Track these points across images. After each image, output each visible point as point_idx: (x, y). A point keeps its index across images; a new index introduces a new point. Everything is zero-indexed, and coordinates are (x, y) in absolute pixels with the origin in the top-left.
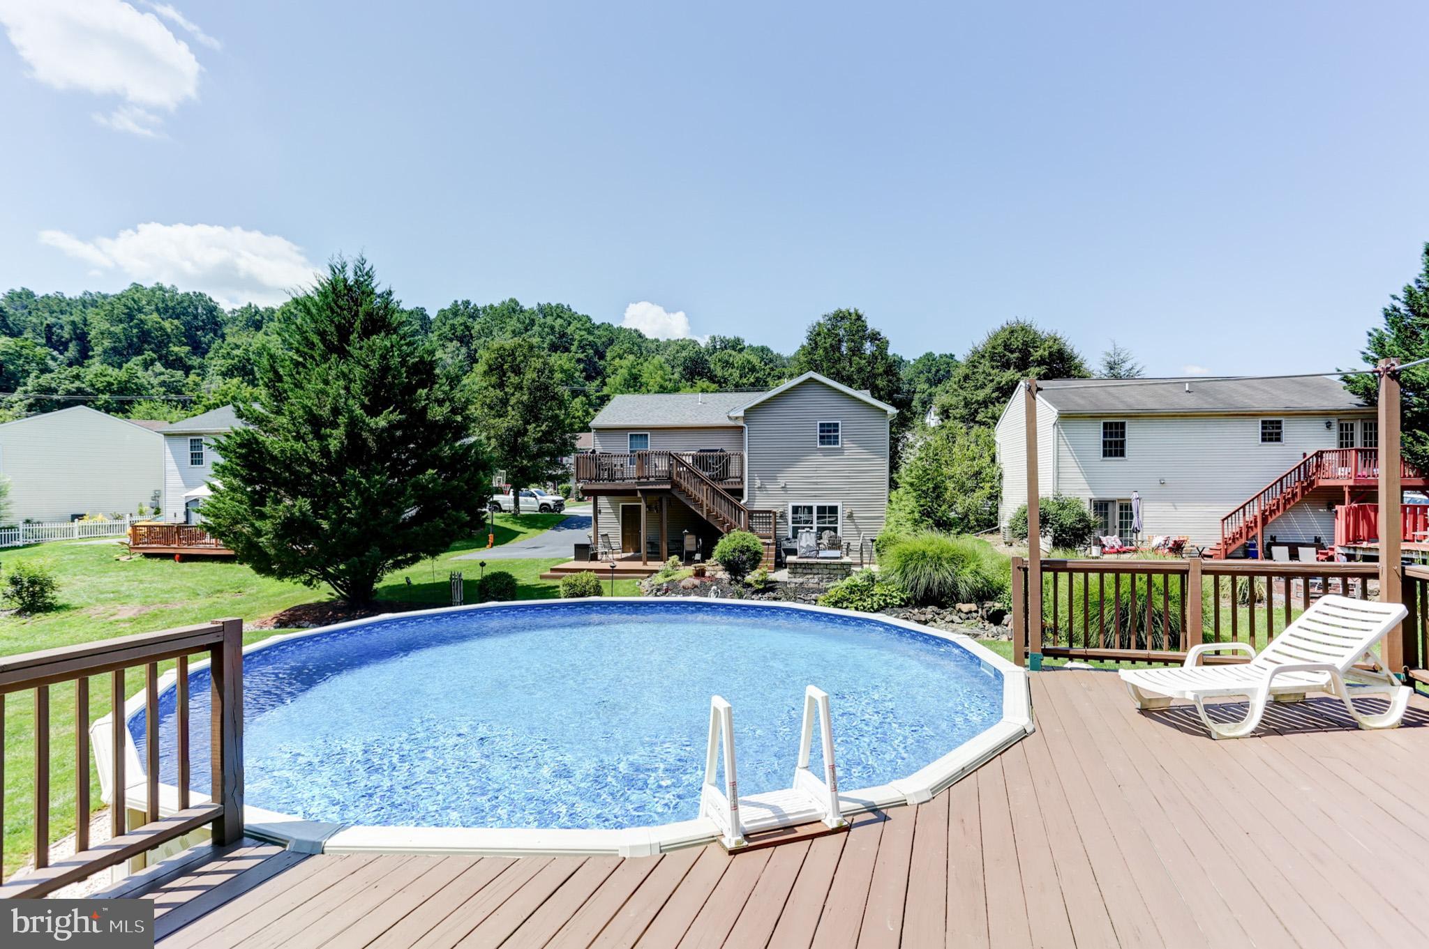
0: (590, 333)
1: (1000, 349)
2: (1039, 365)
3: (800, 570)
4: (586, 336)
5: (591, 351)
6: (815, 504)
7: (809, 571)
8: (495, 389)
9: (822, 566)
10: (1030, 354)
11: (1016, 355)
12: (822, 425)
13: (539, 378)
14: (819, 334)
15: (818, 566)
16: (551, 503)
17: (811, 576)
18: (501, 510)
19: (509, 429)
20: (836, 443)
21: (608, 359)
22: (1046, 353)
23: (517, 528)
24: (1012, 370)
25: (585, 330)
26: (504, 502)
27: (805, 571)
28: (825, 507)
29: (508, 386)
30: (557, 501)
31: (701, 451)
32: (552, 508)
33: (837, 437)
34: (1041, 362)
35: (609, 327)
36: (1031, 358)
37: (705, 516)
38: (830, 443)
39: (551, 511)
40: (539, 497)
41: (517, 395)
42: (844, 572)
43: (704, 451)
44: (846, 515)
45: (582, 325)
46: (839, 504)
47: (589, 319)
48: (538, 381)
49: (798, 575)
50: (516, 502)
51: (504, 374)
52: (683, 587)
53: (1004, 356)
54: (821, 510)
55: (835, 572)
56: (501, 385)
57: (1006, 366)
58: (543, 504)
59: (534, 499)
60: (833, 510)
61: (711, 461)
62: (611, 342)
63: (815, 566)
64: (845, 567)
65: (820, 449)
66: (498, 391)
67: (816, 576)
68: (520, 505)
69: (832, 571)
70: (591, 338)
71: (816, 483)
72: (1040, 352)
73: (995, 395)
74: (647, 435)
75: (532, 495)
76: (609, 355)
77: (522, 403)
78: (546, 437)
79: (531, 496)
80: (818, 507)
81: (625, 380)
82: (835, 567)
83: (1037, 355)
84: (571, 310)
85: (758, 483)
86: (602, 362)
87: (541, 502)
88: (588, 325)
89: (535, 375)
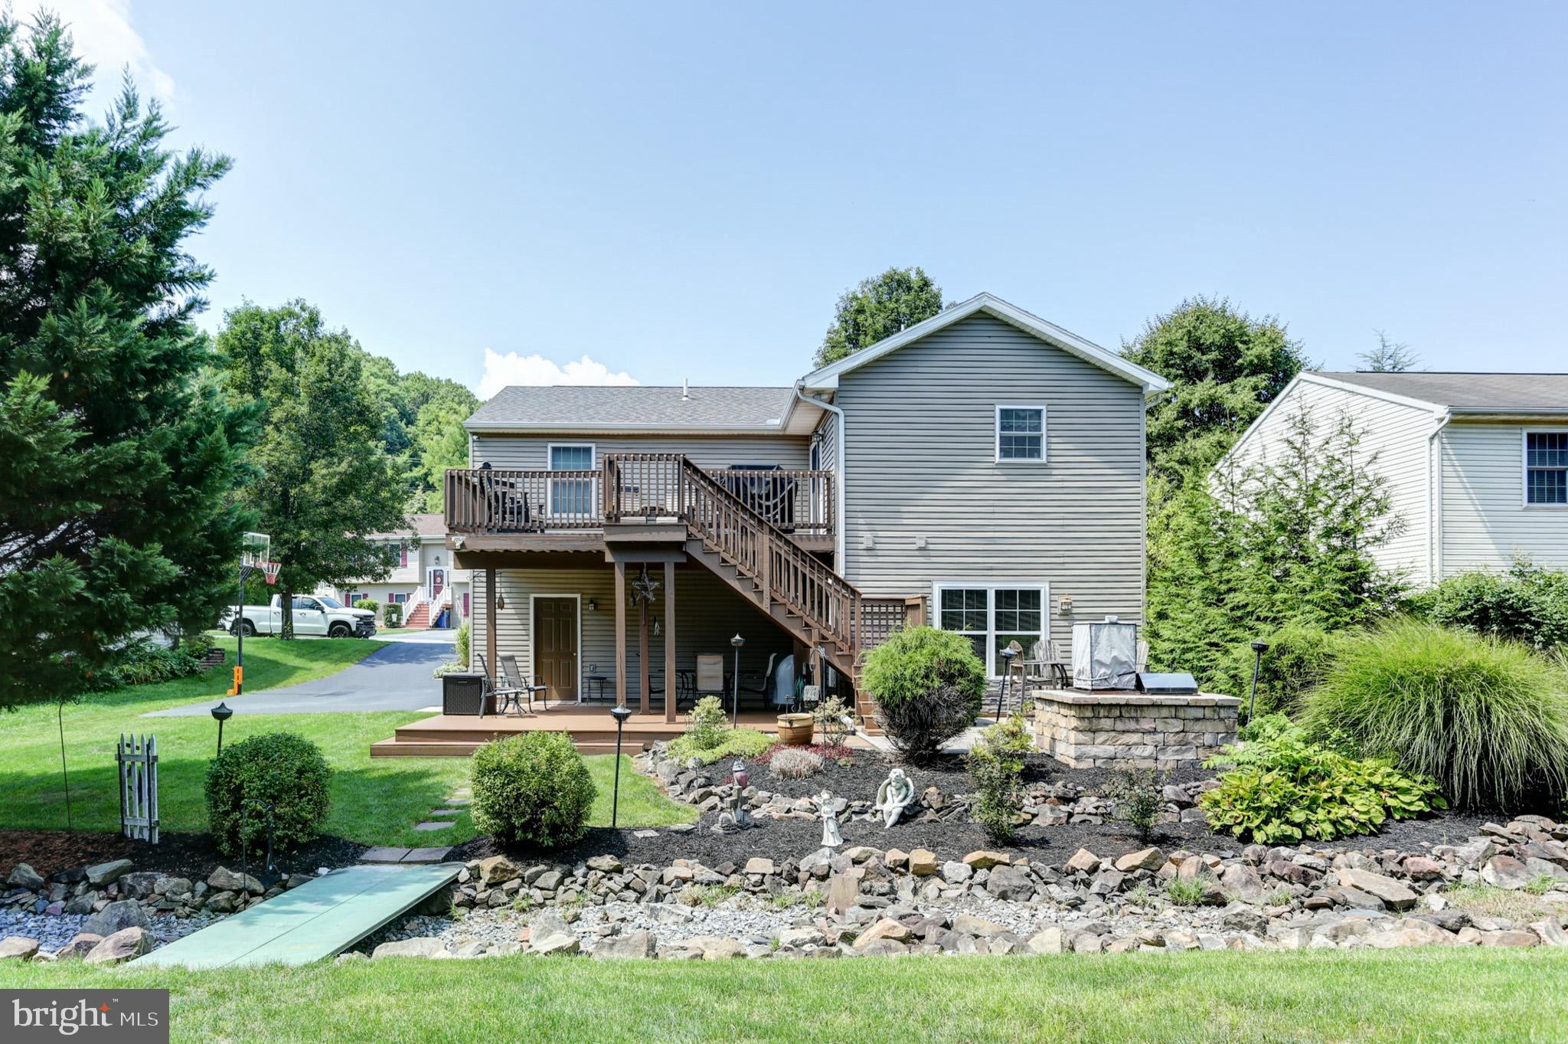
0: (391, 382)
1: (1181, 347)
2: (1253, 373)
3: (1107, 723)
4: (387, 386)
5: (394, 410)
6: (991, 587)
7: (1132, 725)
8: (242, 393)
9: (1165, 712)
10: (1238, 355)
11: (1213, 355)
12: (1005, 414)
13: (332, 375)
14: (860, 311)
15: (1154, 713)
16: (353, 622)
17: (1135, 738)
18: (254, 633)
19: (274, 469)
20: (1035, 452)
21: (421, 423)
22: (1268, 351)
23: (291, 660)
24: (1209, 380)
25: (384, 377)
26: (260, 619)
27: (1120, 726)
28: (1015, 592)
29: (266, 388)
30: (362, 618)
31: (734, 467)
32: (354, 629)
33: (1036, 440)
34: (1256, 369)
35: (420, 378)
36: (1240, 361)
37: (765, 606)
38: (1021, 453)
39: (352, 634)
40: (327, 609)
41: (288, 403)
42: (1221, 727)
43: (741, 467)
44: (1058, 611)
45: (380, 371)
46: (1044, 588)
47: (390, 365)
48: (330, 380)
49: (1101, 737)
50: (287, 617)
51: (260, 363)
52: (784, 773)
53: (1190, 357)
54: (1005, 597)
55: (1198, 727)
56: (255, 386)
57: (1193, 375)
58: (334, 623)
59: (319, 612)
60: (1031, 598)
61: (755, 491)
62: (426, 398)
63: (1147, 712)
64: (1223, 713)
65: (999, 466)
66: (248, 397)
67: (1148, 739)
68: (294, 624)
69: (1189, 725)
70: (394, 390)
71: (992, 541)
72: (1256, 351)
73: (1180, 423)
74: (589, 450)
75: (315, 606)
76: (422, 418)
77: (296, 419)
78: (346, 486)
79: (312, 607)
80: (997, 591)
81: (456, 443)
82: (1199, 713)
83: (1250, 355)
84: (360, 349)
85: (866, 539)
86: (411, 429)
87: (332, 618)
88: (388, 371)
89: (323, 369)
